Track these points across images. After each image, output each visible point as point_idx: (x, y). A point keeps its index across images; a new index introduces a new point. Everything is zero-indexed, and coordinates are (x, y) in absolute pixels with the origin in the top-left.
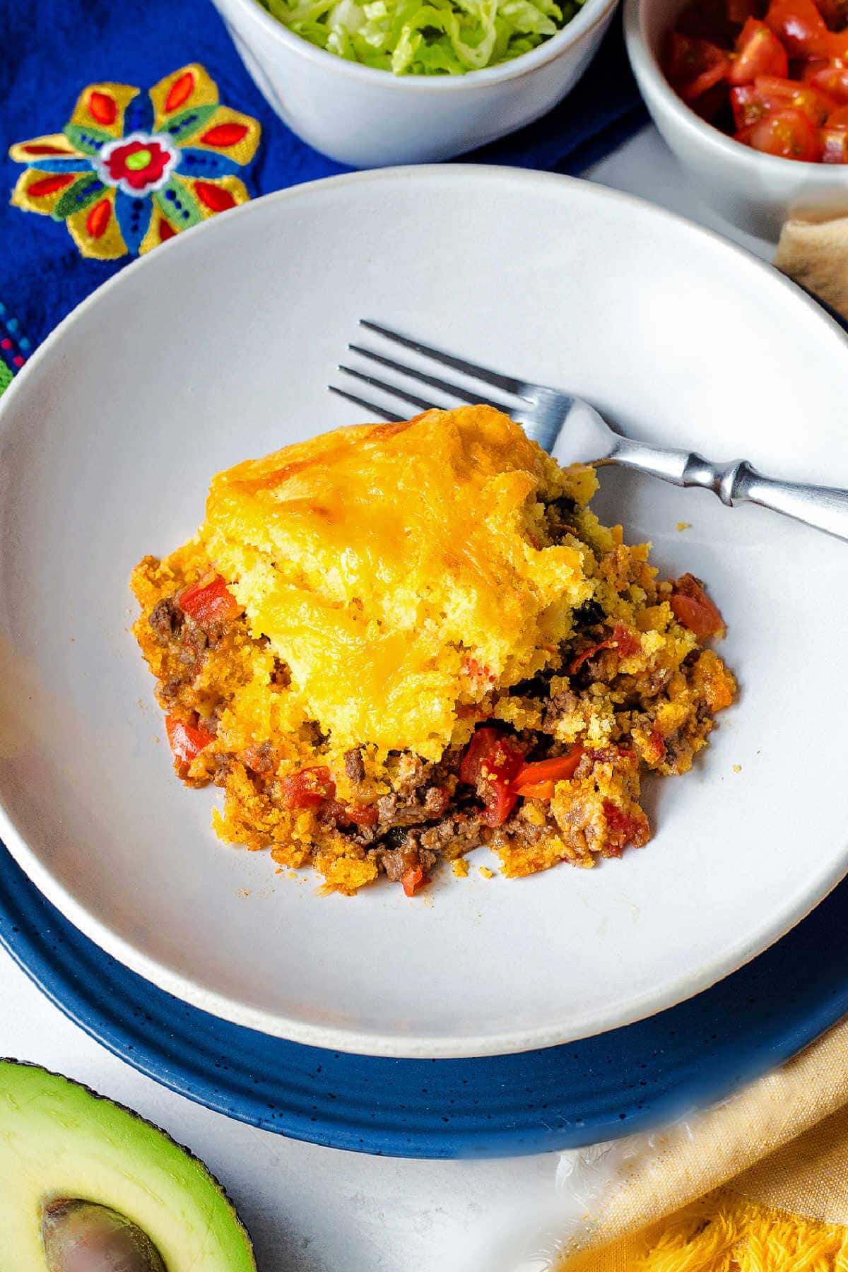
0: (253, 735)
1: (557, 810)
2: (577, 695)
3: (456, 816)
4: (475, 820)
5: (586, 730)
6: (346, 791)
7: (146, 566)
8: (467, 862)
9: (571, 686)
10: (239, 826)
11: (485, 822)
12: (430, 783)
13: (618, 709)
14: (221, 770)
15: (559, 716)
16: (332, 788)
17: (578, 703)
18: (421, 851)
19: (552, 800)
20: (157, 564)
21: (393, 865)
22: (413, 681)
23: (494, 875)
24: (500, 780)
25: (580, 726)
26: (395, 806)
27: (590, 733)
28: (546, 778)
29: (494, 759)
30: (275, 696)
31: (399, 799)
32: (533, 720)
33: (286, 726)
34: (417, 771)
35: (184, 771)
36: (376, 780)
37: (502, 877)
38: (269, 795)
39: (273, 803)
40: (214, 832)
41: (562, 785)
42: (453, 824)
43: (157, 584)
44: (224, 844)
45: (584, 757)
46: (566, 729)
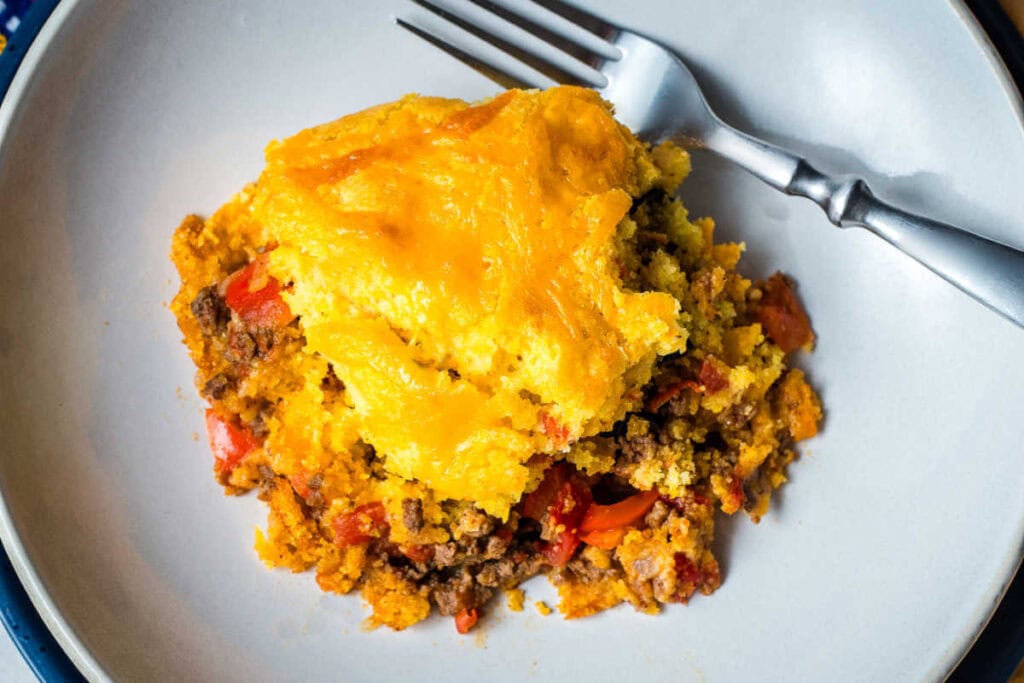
0: (304, 462)
1: (624, 556)
2: (657, 440)
3: (516, 555)
4: (536, 559)
5: (663, 480)
6: (402, 535)
7: (188, 230)
8: (524, 592)
9: (650, 430)
10: (284, 549)
11: (546, 562)
12: (492, 533)
13: (698, 448)
14: (265, 482)
15: (635, 461)
16: (387, 531)
17: (657, 450)
18: (477, 587)
19: (620, 547)
20: (200, 226)
21: (446, 603)
22: (483, 437)
23: (551, 611)
24: (568, 530)
25: (656, 476)
26: (454, 556)
27: (667, 482)
28: (616, 527)
29: (563, 506)
30: (327, 416)
31: (460, 549)
32: (607, 466)
33: (338, 445)
34: (481, 528)
35: (225, 478)
36: (435, 526)
37: (559, 616)
38: (318, 521)
39: (322, 531)
40: (256, 554)
41: (634, 535)
42: (512, 565)
43: (200, 254)
44: (266, 567)
45: (658, 505)
46: (643, 476)
